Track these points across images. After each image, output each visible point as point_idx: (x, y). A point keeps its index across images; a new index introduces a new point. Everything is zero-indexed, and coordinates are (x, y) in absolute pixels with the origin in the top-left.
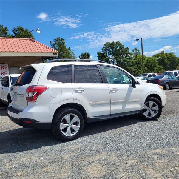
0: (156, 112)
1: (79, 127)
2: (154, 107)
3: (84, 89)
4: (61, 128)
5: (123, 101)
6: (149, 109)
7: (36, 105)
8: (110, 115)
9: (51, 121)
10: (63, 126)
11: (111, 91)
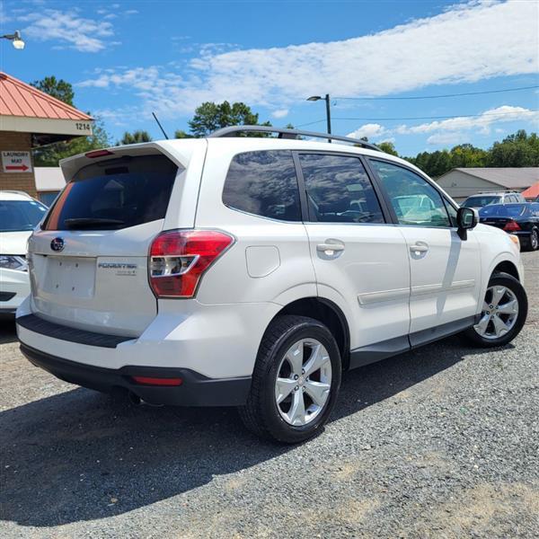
0: (511, 321)
1: (328, 385)
2: (506, 306)
3: (343, 243)
4: (280, 398)
5: (439, 285)
6: (490, 310)
7: (198, 310)
8: (408, 337)
9: (251, 372)
10: (283, 386)
11: (413, 251)
